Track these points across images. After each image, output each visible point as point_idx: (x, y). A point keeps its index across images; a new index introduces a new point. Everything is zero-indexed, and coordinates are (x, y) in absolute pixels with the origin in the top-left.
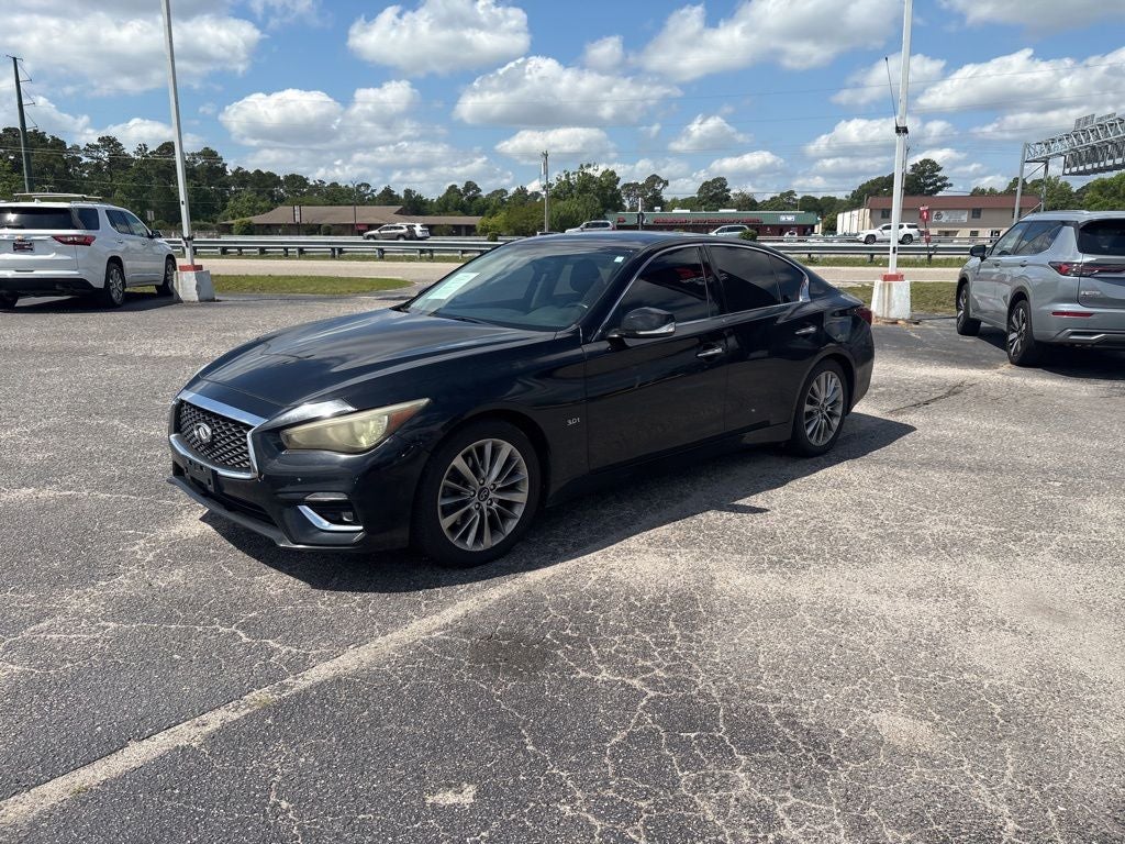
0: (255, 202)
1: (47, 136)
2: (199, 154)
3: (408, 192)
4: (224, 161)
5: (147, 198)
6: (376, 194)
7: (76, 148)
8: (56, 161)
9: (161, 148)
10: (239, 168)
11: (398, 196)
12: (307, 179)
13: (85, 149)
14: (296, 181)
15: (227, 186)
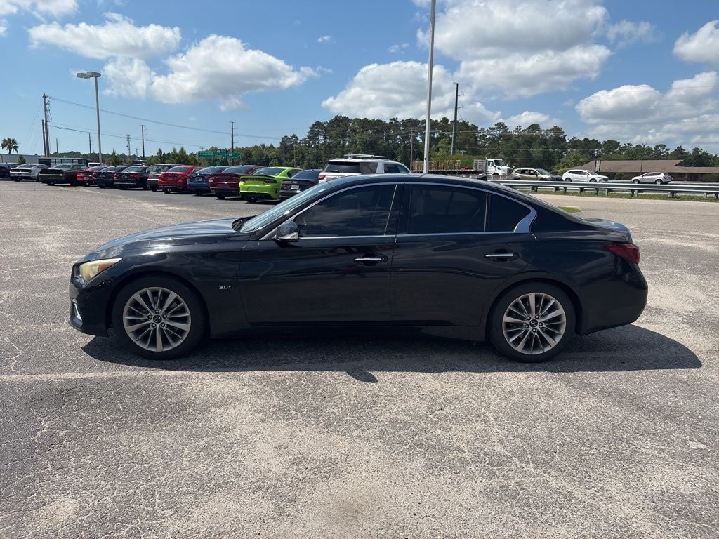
0: (579, 158)
1: (470, 124)
2: (551, 130)
3: (696, 150)
4: (565, 134)
5: (516, 157)
6: (670, 152)
7: (483, 130)
8: (471, 137)
9: (529, 128)
10: (574, 138)
11: (687, 153)
12: (619, 143)
13: (487, 130)
14: (611, 145)
15: (564, 149)
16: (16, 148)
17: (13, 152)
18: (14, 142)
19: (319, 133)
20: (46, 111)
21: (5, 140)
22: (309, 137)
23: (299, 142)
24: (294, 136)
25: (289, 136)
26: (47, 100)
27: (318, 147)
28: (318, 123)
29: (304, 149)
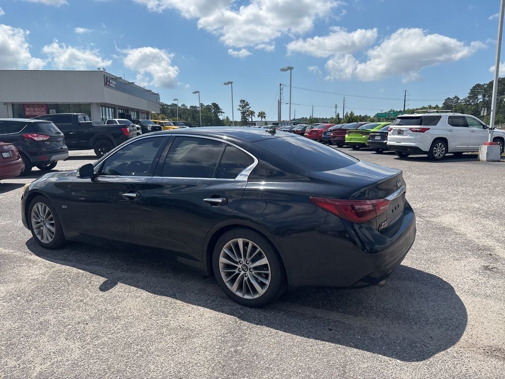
16: (265, 117)
17: (263, 120)
18: (264, 113)
19: (479, 93)
20: (281, 93)
21: (259, 113)
22: (469, 97)
23: (459, 101)
24: (456, 97)
25: (451, 98)
26: (282, 86)
27: (477, 104)
28: (478, 85)
29: (463, 107)
